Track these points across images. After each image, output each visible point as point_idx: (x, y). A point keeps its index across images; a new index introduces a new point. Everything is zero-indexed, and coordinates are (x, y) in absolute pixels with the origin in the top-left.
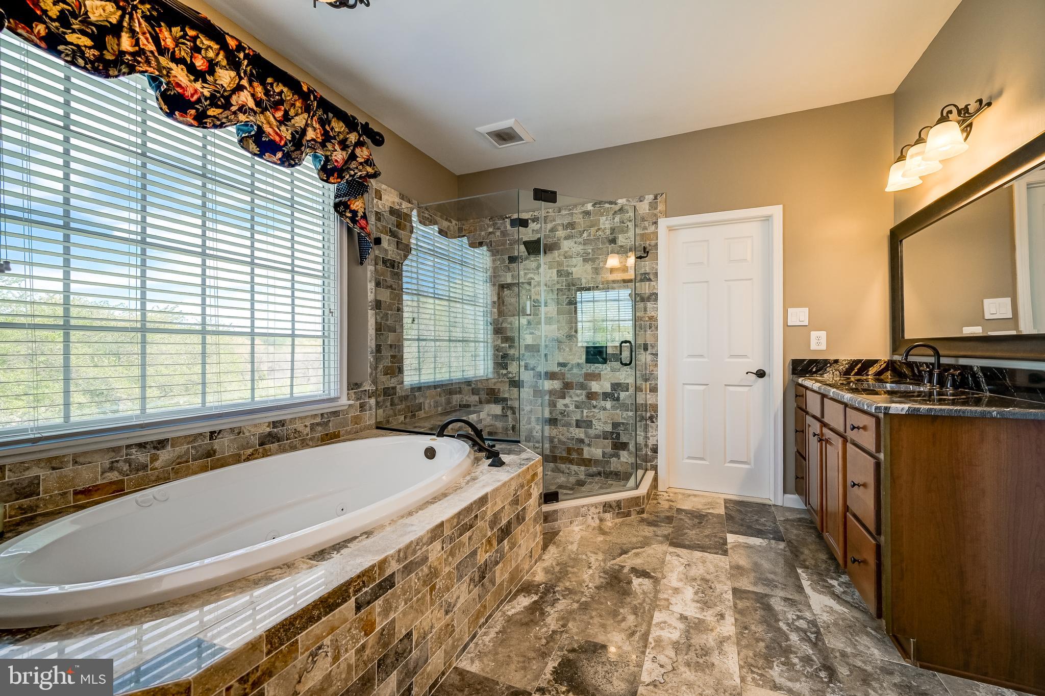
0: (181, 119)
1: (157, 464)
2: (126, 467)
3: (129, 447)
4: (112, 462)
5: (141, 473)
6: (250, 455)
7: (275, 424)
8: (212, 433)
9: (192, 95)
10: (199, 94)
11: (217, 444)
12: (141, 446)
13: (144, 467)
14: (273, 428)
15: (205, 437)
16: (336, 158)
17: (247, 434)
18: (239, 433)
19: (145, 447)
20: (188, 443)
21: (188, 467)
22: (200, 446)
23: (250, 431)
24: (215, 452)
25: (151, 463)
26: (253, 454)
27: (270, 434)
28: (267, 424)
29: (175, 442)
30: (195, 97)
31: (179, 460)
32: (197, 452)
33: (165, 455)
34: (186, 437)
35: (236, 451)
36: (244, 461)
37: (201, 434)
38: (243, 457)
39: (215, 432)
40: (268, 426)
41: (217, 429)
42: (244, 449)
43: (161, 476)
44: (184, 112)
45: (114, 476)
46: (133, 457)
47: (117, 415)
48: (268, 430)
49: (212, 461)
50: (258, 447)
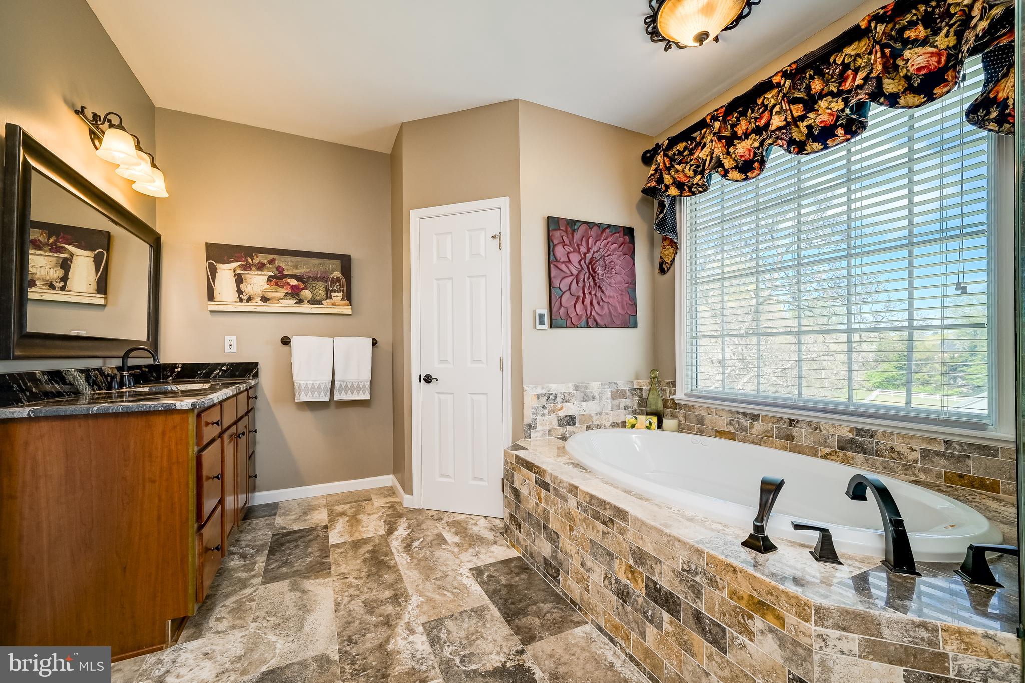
0: (754, 174)
1: (753, 431)
2: (737, 426)
3: (738, 413)
4: (731, 420)
5: (744, 433)
6: (827, 454)
7: (859, 431)
8: (791, 420)
9: (750, 155)
10: (752, 150)
11: (795, 431)
12: (745, 414)
13: (746, 430)
14: (856, 435)
15: (785, 422)
16: (915, 67)
17: (824, 432)
18: (816, 428)
19: (746, 416)
20: (773, 423)
21: (773, 442)
22: (782, 428)
23: (827, 430)
24: (793, 437)
25: (750, 429)
26: (831, 454)
27: (852, 441)
28: (849, 429)
29: (764, 419)
30: (752, 154)
31: (766, 434)
32: (780, 432)
33: (758, 426)
34: (771, 417)
35: (813, 444)
36: (821, 457)
37: (782, 418)
38: (820, 453)
39: (794, 420)
40: (850, 431)
41: (796, 418)
42: (822, 446)
43: (755, 440)
44: (752, 169)
45: (731, 429)
46: (740, 420)
47: (732, 391)
48: (850, 435)
49: (791, 444)
50: (837, 450)
